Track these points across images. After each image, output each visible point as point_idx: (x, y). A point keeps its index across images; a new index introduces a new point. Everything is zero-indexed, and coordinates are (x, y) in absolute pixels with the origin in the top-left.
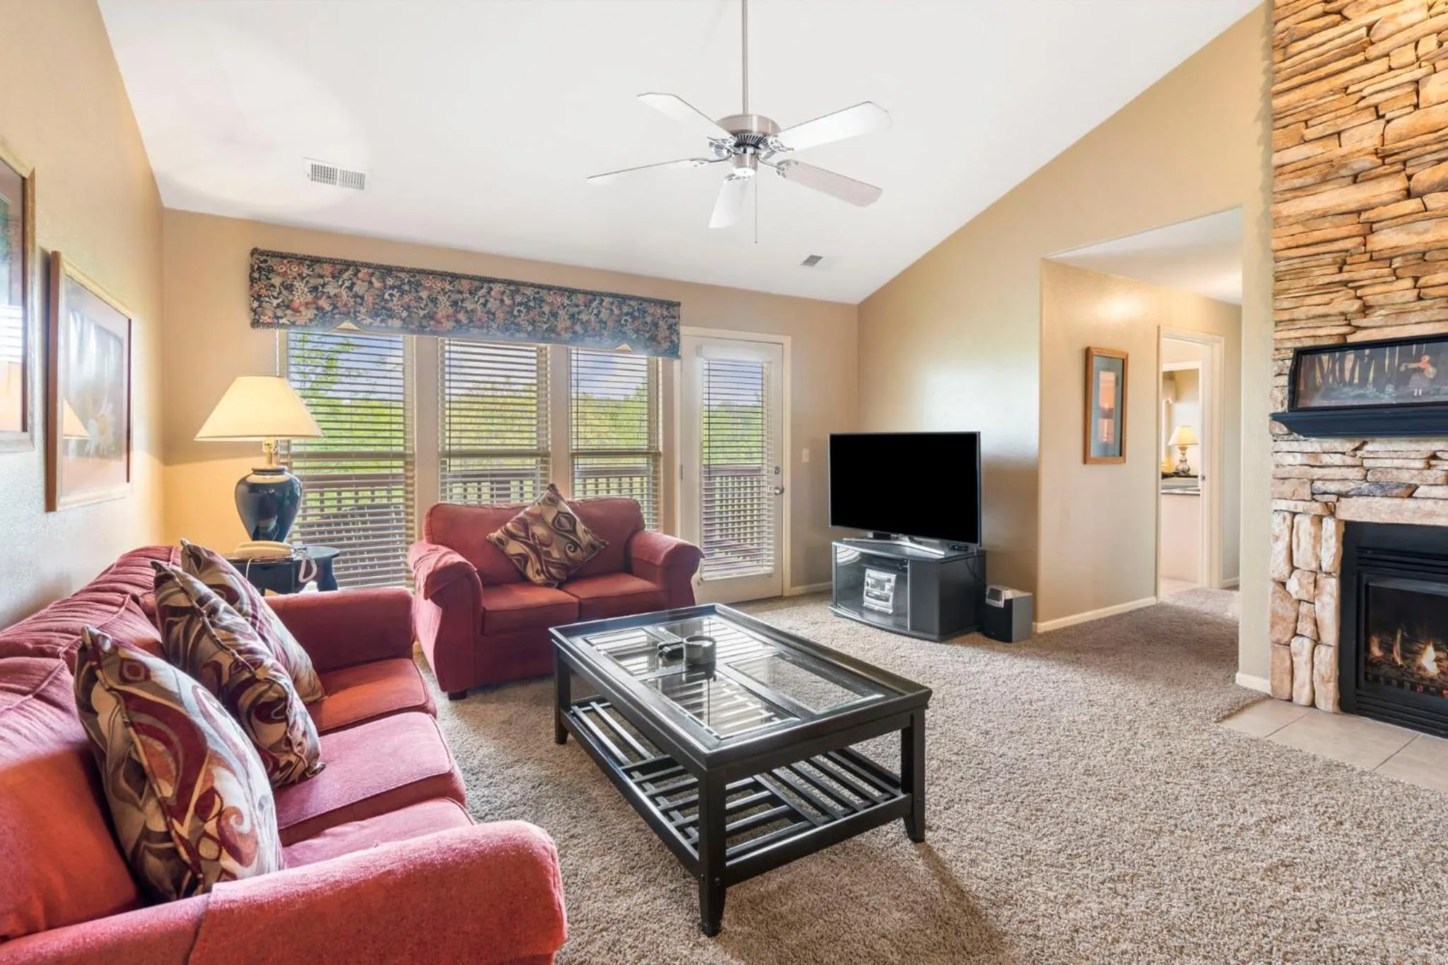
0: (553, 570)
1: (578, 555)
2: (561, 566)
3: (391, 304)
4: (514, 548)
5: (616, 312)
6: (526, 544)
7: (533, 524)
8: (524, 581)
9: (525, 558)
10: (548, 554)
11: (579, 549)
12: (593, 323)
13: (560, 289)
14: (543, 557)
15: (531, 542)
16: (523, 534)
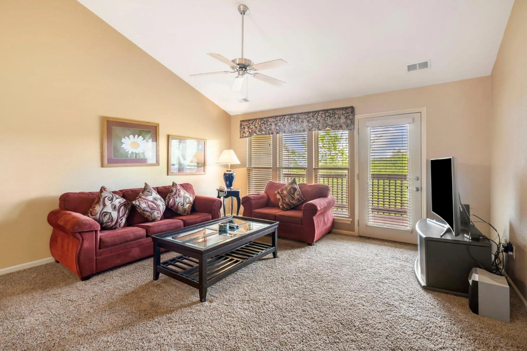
0: (284, 205)
1: (294, 202)
2: (287, 204)
3: (262, 128)
4: (278, 196)
5: (324, 116)
6: (281, 196)
7: (284, 190)
8: (278, 207)
9: (279, 199)
10: (285, 200)
11: (294, 200)
12: (315, 122)
13: (305, 113)
14: (283, 201)
15: (282, 195)
16: (281, 193)
